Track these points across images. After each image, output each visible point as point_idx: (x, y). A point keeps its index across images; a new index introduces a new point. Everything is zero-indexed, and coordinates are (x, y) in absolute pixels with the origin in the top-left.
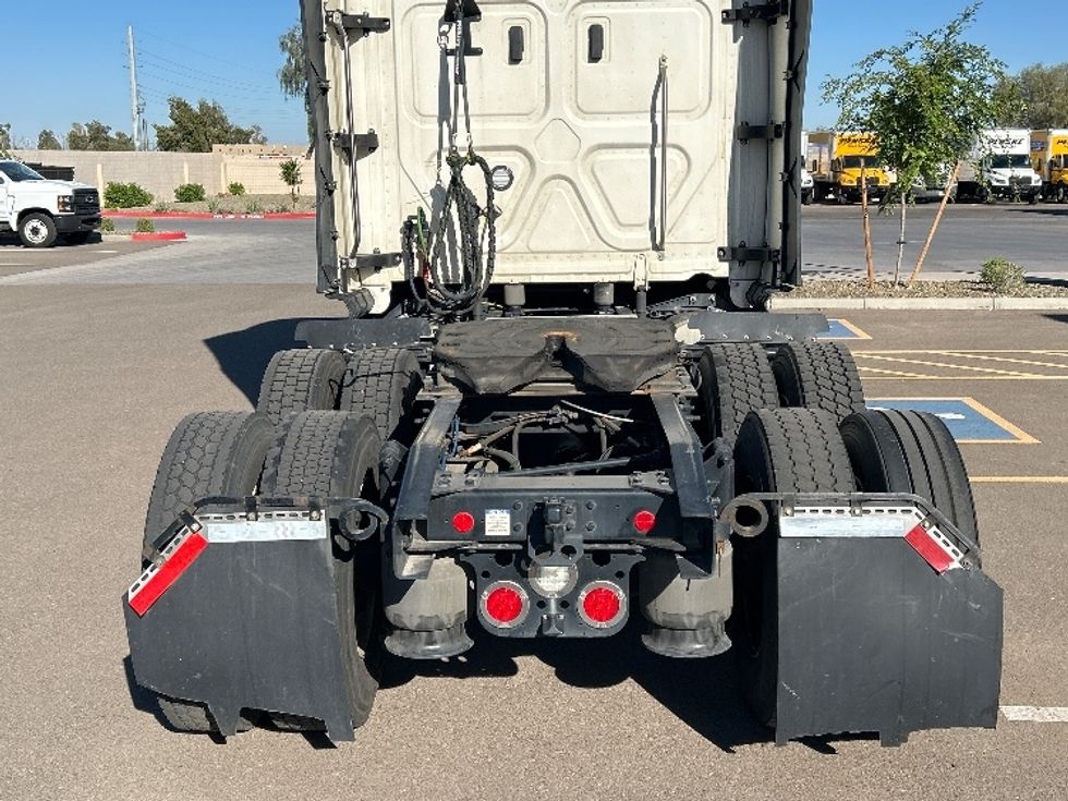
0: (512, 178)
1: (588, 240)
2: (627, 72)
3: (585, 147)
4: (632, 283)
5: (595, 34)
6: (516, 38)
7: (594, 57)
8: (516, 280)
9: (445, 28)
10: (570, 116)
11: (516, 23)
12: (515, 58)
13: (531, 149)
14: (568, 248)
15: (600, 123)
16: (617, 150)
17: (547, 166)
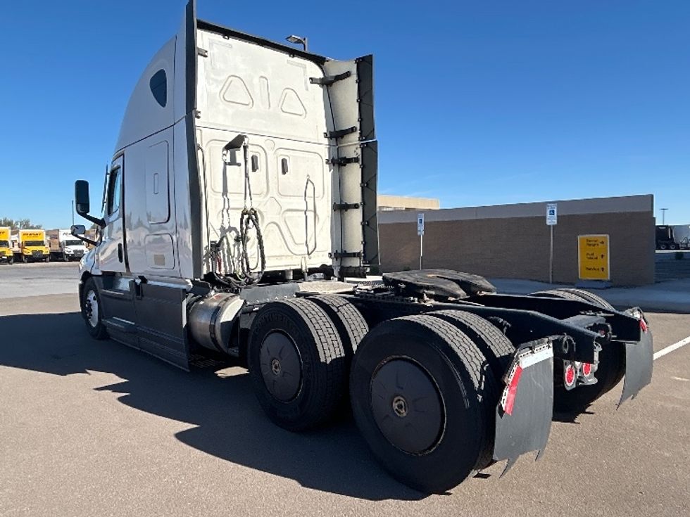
1: (284, 251)
2: (296, 179)
3: (283, 210)
4: (301, 269)
5: (284, 162)
6: (255, 160)
7: (284, 172)
9: (225, 152)
10: (276, 196)
11: (254, 154)
12: (254, 169)
13: (262, 210)
15: (287, 200)
16: (293, 212)
17: (268, 218)
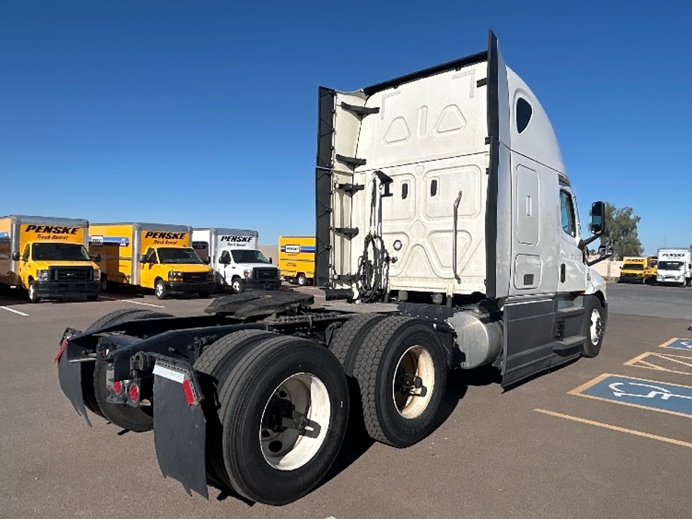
0: (401, 245)
1: (429, 273)
2: (445, 199)
3: (428, 232)
4: (446, 294)
5: (434, 184)
6: (405, 188)
7: (433, 192)
8: (403, 289)
10: (423, 218)
11: (405, 182)
12: (404, 196)
13: (408, 233)
14: (421, 276)
15: (436, 221)
16: (442, 233)
17: (414, 240)
